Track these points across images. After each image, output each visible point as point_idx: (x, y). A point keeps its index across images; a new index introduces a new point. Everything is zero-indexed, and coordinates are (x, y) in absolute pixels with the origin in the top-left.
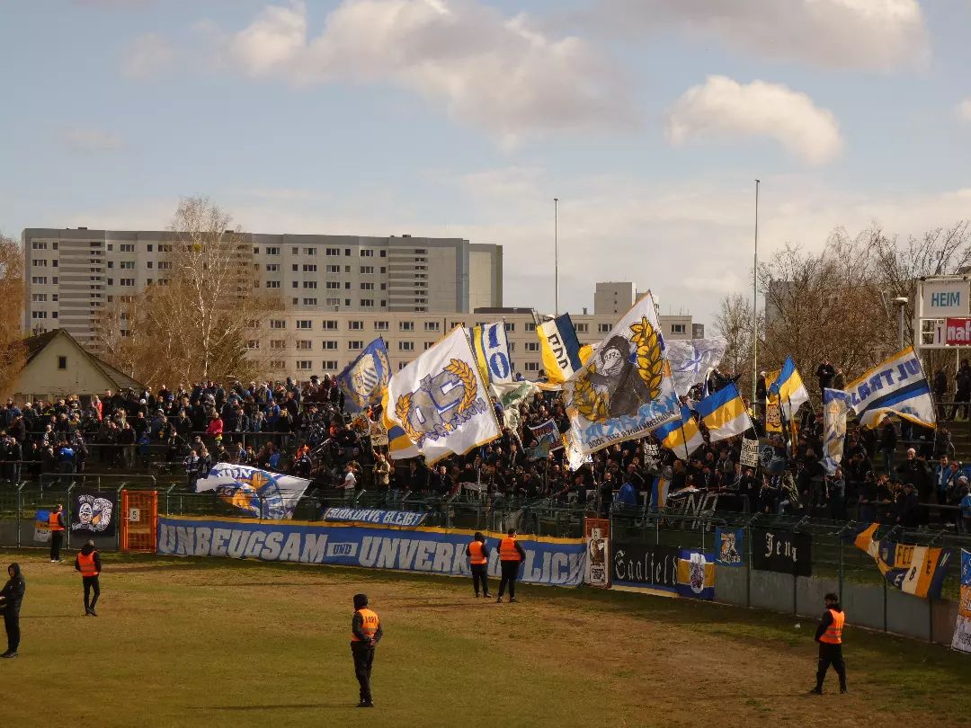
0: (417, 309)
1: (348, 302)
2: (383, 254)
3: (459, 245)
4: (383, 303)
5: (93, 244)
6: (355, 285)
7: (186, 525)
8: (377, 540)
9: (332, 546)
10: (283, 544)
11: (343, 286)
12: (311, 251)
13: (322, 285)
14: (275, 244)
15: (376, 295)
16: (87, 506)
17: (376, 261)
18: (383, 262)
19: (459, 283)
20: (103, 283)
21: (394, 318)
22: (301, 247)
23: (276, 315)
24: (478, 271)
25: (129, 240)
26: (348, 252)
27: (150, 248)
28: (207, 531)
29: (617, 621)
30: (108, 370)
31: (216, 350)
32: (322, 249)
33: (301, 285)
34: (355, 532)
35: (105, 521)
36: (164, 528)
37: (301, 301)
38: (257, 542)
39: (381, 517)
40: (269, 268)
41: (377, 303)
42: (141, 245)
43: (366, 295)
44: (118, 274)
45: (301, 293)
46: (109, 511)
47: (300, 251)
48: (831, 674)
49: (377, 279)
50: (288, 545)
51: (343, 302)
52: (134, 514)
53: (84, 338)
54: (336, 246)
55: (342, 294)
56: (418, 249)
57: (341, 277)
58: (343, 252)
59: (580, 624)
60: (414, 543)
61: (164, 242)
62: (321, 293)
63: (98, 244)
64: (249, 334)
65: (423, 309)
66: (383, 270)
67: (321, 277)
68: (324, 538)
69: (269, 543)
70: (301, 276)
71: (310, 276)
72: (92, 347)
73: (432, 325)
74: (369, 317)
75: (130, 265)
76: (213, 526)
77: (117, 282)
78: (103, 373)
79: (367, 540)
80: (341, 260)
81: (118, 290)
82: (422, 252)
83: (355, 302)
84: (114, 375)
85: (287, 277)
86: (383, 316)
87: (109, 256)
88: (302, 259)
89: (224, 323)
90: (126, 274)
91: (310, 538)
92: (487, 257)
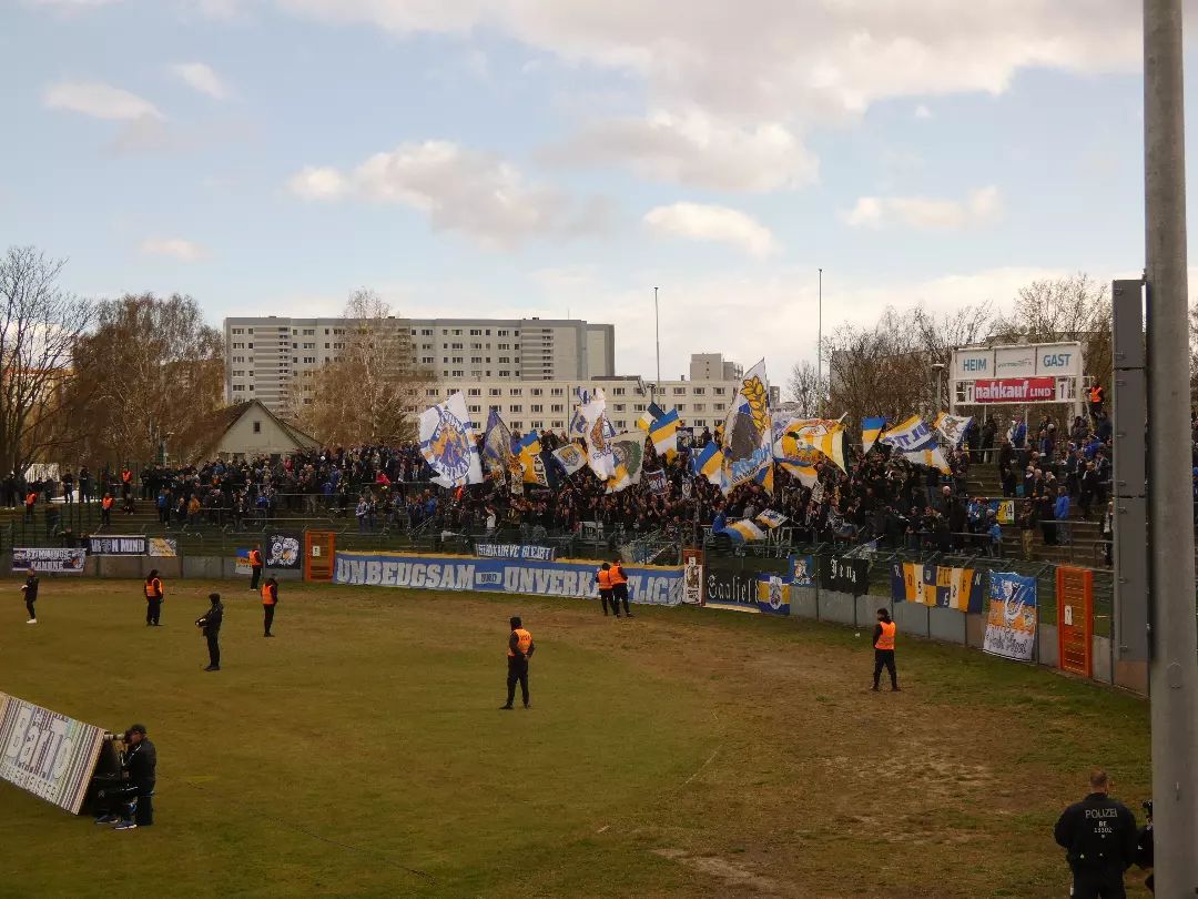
0: (545, 378)
1: (488, 373)
2: (517, 333)
3: (579, 325)
4: (517, 374)
5: (281, 329)
6: (495, 360)
7: (358, 559)
8: (517, 569)
9: (479, 575)
10: (441, 574)
11: (484, 360)
12: (457, 332)
13: (467, 360)
14: (429, 327)
15: (512, 367)
16: (279, 544)
17: (511, 340)
18: (516, 340)
19: (579, 356)
20: (289, 361)
21: (527, 386)
22: (450, 329)
23: (430, 385)
24: (595, 343)
25: (310, 326)
26: (488, 333)
27: (327, 332)
28: (377, 564)
29: (708, 633)
30: (293, 432)
31: (383, 415)
32: (467, 330)
33: (450, 360)
34: (499, 564)
35: (293, 555)
36: (340, 561)
37: (450, 373)
38: (419, 573)
39: (520, 552)
40: (424, 347)
41: (513, 374)
42: (320, 329)
43: (504, 366)
44: (301, 353)
45: (451, 367)
46: (296, 548)
47: (450, 332)
48: (885, 673)
49: (512, 354)
50: (445, 573)
51: (484, 373)
52: (316, 551)
53: (273, 407)
54: (477, 328)
55: (484, 367)
56: (546, 328)
57: (484, 353)
58: (484, 332)
59: (680, 636)
60: (547, 572)
61: (340, 327)
62: (466, 366)
63: (285, 329)
64: (409, 401)
65: (549, 378)
66: (517, 346)
67: (467, 353)
68: (471, 568)
69: (430, 574)
70: (450, 353)
71: (458, 353)
72: (282, 413)
73: (557, 391)
74: (505, 385)
75: (311, 345)
76: (382, 559)
77: (301, 360)
78: (290, 436)
79: (508, 570)
80: (482, 339)
81: (301, 367)
82: (548, 331)
83: (495, 373)
84: (299, 437)
85: (440, 353)
86: (516, 384)
87: (295, 339)
88: (452, 339)
89: (388, 392)
90: (308, 353)
91: (461, 568)
92: (602, 334)
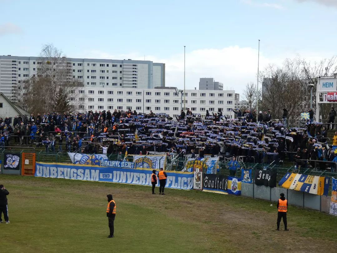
0: (133, 87)
1: (107, 84)
2: (121, 66)
3: (149, 63)
4: (121, 85)
5: (13, 61)
6: (110, 78)
7: (46, 166)
8: (118, 172)
9: (102, 174)
10: (84, 173)
11: (106, 78)
12: (94, 65)
13: (98, 77)
14: (81, 62)
15: (118, 81)
16: (10, 158)
17: (118, 69)
18: (121, 69)
19: (149, 77)
20: (17, 76)
21: (125, 90)
22: (90, 63)
23: (80, 88)
24: (157, 71)
25: (27, 60)
26: (108, 65)
27: (34, 63)
28: (55, 168)
29: (205, 203)
30: (18, 108)
31: (59, 101)
32: (98, 64)
33: (90, 77)
34: (111, 170)
35: (17, 164)
36: (38, 167)
37: (90, 83)
38: (74, 173)
39: (120, 164)
40: (78, 71)
41: (119, 84)
42: (31, 62)
43: (114, 81)
44: (22, 72)
45: (90, 80)
46: (18, 160)
47: (90, 65)
49: (118, 75)
50: (86, 174)
51: (106, 84)
52: (27, 162)
53: (9, 96)
54: (103, 63)
55: (106, 81)
57: (105, 75)
58: (106, 65)
59: (191, 204)
60: (133, 174)
61: (40, 61)
62: (98, 80)
63: (15, 61)
64: (71, 95)
65: (135, 87)
66: (121, 72)
67: (98, 74)
68: (98, 171)
69: (79, 173)
70: (90, 74)
71: (94, 74)
72: (13, 100)
73: (139, 93)
74: (116, 89)
75: (27, 69)
76: (57, 166)
77: (22, 75)
78: (16, 109)
79: (115, 173)
80: (105, 68)
81: (22, 78)
82: (135, 65)
83: (110, 84)
84: (20, 110)
85: (86, 74)
86: (120, 89)
87: (19, 66)
88: (91, 68)
89: (61, 91)
90: (25, 72)
91: (93, 171)
92: (159, 67)
